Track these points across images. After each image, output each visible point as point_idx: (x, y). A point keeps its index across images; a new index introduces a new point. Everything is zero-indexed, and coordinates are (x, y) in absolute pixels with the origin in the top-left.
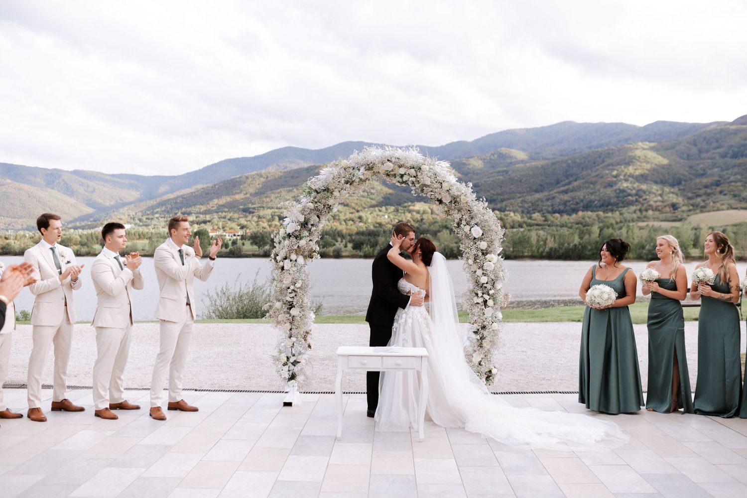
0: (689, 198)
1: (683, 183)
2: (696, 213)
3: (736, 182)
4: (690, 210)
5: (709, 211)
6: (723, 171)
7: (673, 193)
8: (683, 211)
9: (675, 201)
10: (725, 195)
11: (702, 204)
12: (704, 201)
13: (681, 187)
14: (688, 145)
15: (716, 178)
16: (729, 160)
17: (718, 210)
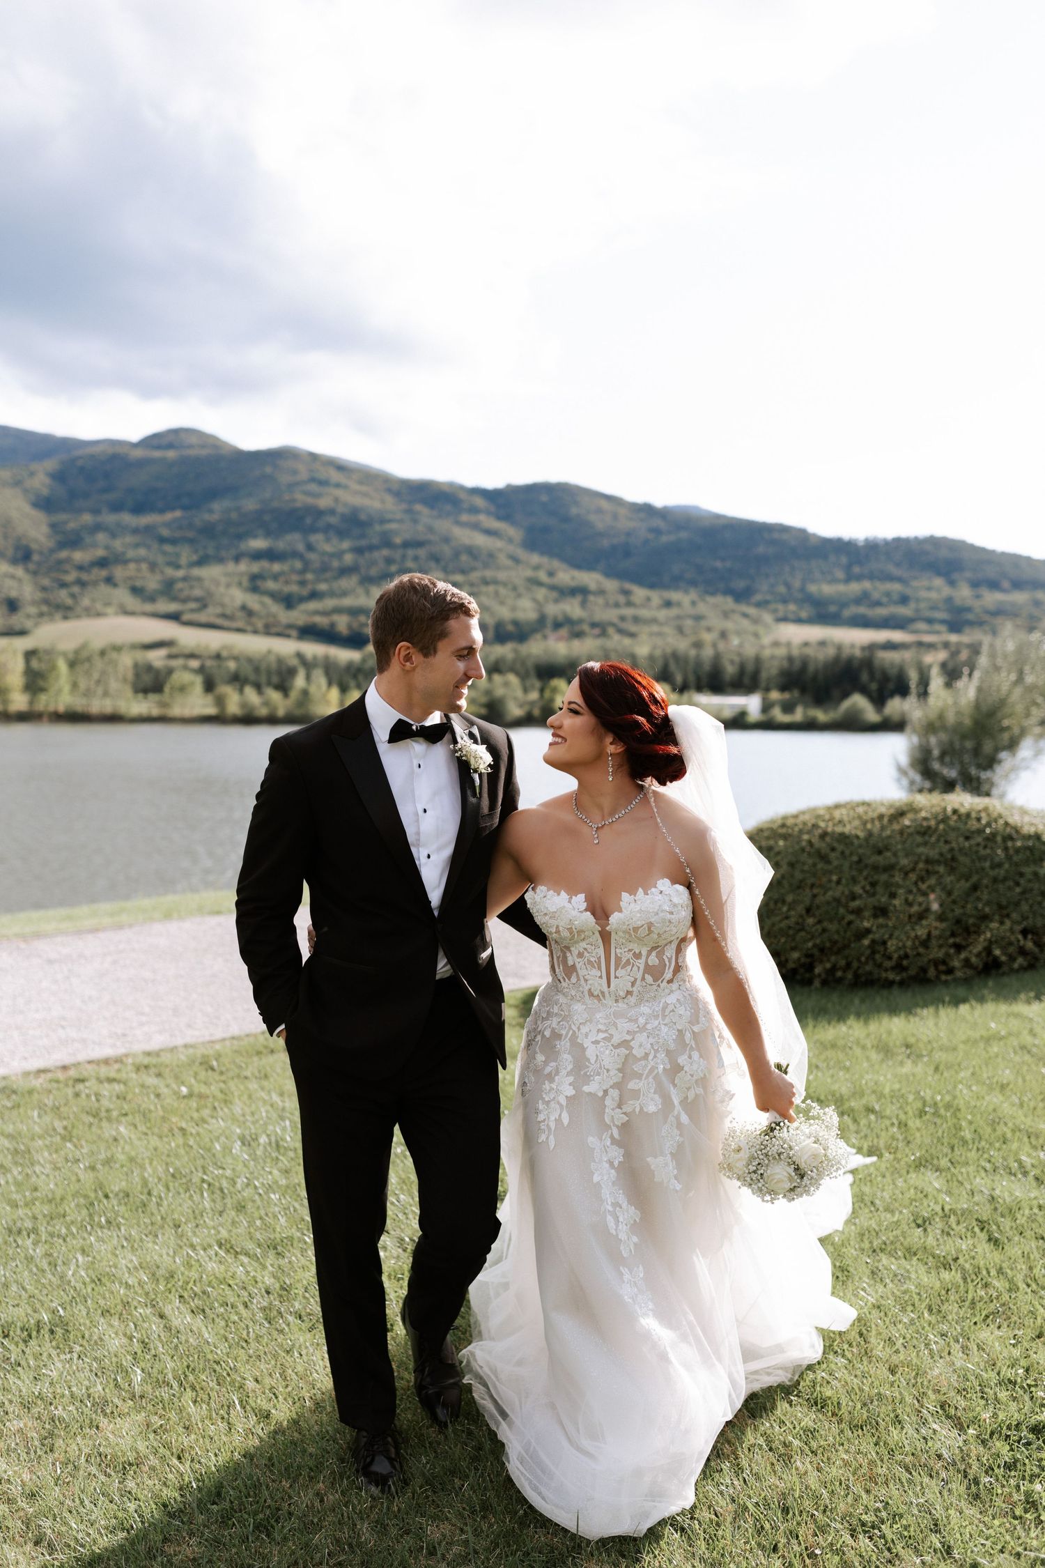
0: (44, 589)
1: (36, 557)
2: (52, 620)
3: (138, 561)
4: (41, 615)
5: (78, 617)
6: (113, 535)
7: (13, 577)
8: (28, 616)
9: (13, 594)
10: (115, 585)
11: (69, 601)
12: (73, 596)
13: (31, 566)
14: (47, 481)
15: (100, 553)
16: (127, 518)
17: (99, 615)
